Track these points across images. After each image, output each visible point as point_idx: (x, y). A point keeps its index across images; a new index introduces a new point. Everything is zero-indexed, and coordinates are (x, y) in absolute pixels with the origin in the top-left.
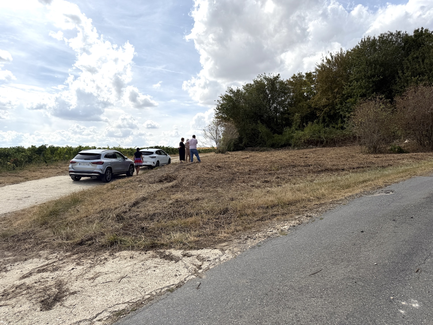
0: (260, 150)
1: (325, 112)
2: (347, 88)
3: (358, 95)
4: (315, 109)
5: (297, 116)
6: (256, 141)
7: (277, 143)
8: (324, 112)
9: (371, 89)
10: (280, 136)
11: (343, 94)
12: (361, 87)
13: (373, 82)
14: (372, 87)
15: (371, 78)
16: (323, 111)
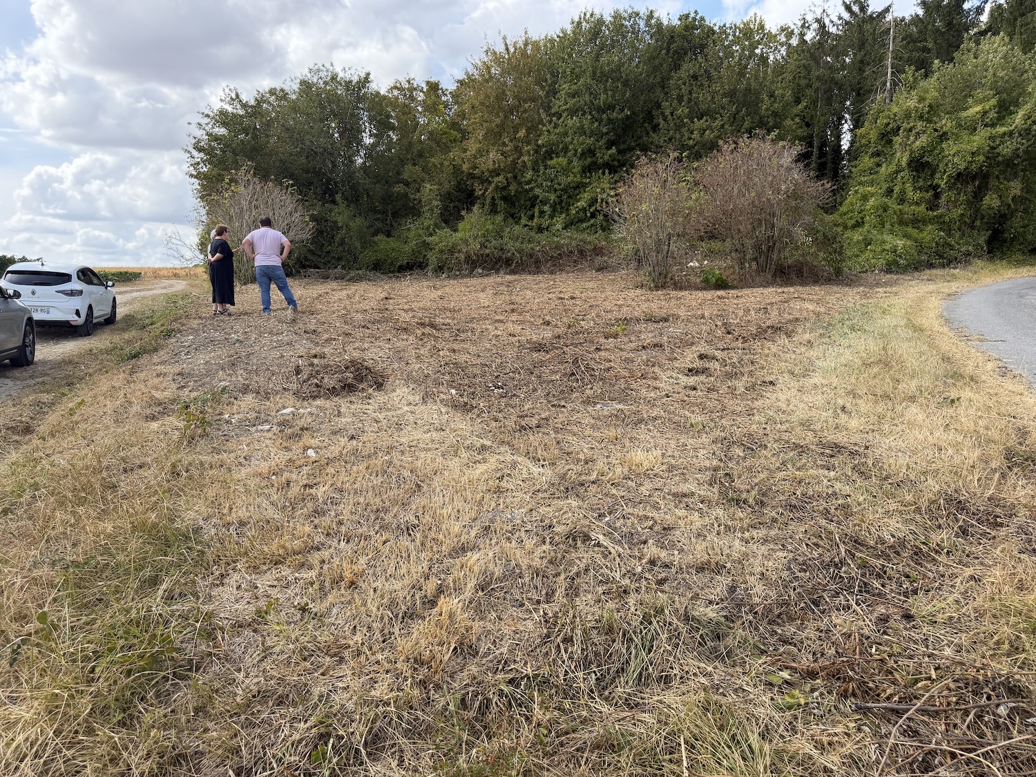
0: (348, 277)
1: (497, 187)
2: (548, 131)
3: (576, 151)
4: (471, 176)
5: (431, 190)
6: (328, 252)
7: (389, 261)
8: (493, 185)
9: (605, 139)
10: (392, 243)
11: (538, 146)
12: (581, 131)
13: (610, 121)
14: (606, 134)
15: (604, 112)
16: (490, 183)
